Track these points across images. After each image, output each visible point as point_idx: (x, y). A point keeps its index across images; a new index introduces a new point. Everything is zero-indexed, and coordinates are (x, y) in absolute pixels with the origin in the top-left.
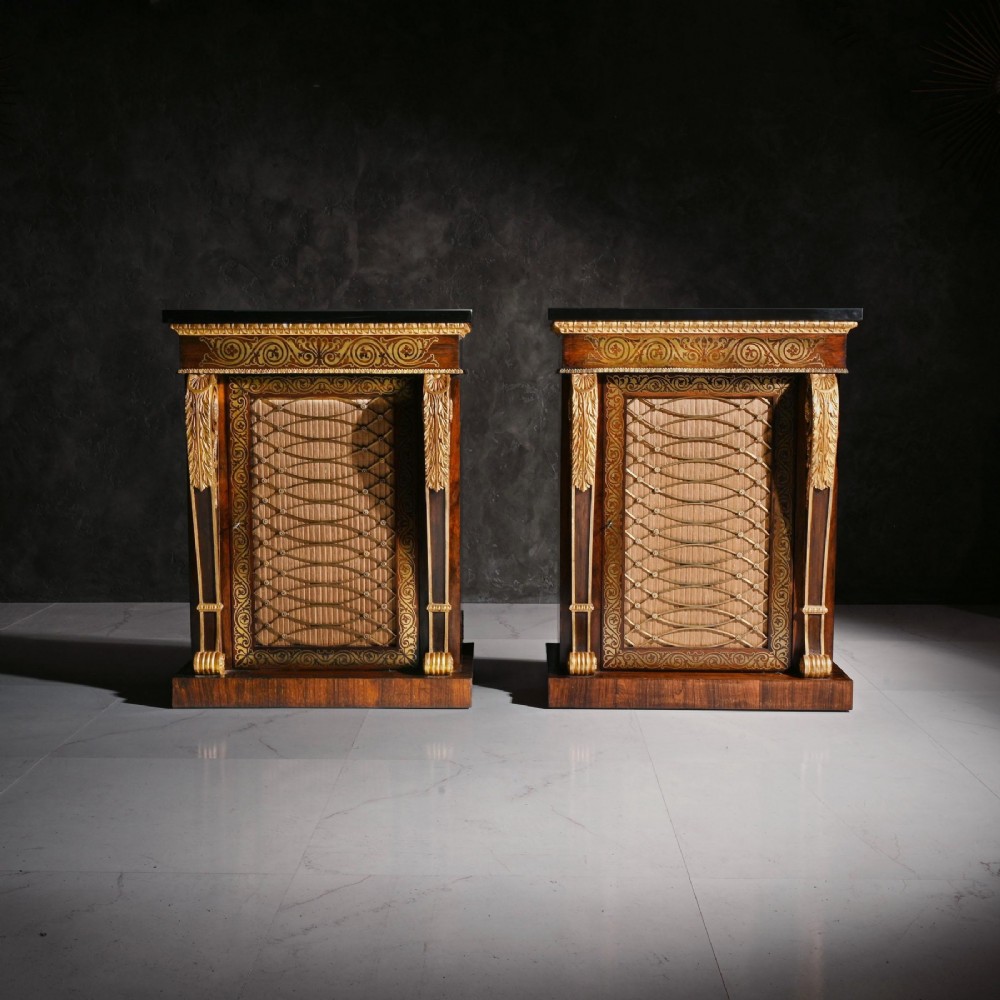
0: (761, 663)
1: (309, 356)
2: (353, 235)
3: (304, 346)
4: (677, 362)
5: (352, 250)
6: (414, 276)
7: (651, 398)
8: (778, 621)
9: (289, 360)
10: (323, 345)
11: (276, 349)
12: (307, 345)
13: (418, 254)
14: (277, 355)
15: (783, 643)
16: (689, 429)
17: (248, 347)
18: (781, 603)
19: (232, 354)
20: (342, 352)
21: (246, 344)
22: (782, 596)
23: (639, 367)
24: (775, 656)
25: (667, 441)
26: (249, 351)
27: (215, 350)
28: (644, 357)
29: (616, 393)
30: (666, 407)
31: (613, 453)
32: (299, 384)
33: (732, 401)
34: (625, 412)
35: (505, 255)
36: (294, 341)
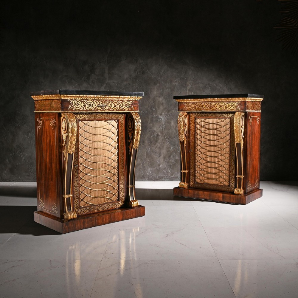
0: (227, 190)
1: (100, 106)
2: (107, 71)
3: (99, 103)
4: (204, 109)
5: (106, 75)
6: (125, 83)
7: (201, 118)
8: (232, 179)
9: (94, 108)
10: (104, 102)
11: (91, 104)
12: (100, 103)
13: (126, 76)
14: (91, 106)
15: (233, 185)
16: (210, 126)
17: (82, 103)
18: (233, 174)
19: (78, 106)
20: (109, 105)
21: (82, 102)
22: (233, 172)
23: (195, 110)
24: (231, 188)
25: (205, 129)
26: (83, 105)
27: (73, 104)
28: (196, 108)
29: (193, 117)
30: (205, 121)
31: (192, 132)
32: (93, 116)
33: (221, 119)
34: (195, 122)
35: (152, 76)
36: (96, 101)
